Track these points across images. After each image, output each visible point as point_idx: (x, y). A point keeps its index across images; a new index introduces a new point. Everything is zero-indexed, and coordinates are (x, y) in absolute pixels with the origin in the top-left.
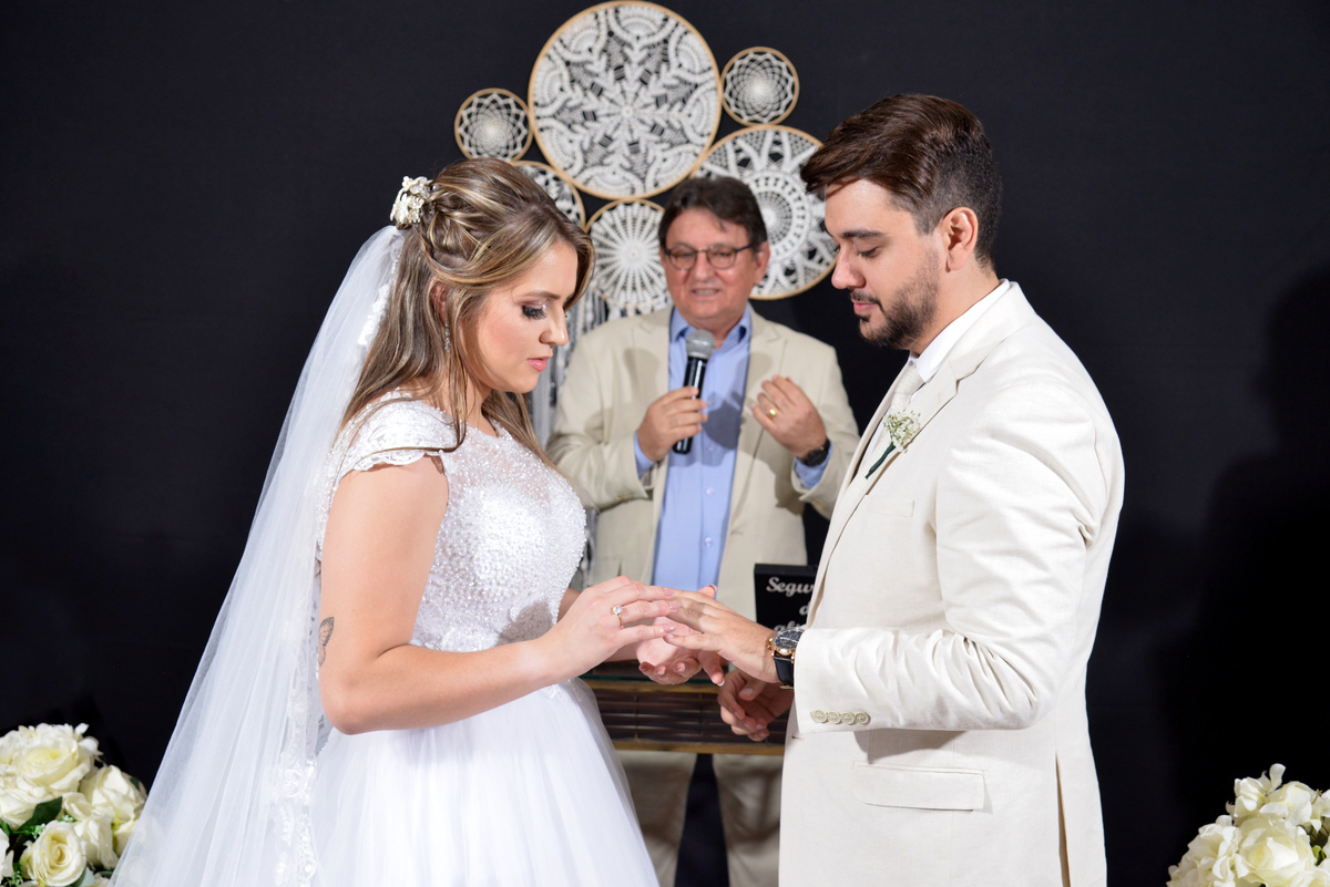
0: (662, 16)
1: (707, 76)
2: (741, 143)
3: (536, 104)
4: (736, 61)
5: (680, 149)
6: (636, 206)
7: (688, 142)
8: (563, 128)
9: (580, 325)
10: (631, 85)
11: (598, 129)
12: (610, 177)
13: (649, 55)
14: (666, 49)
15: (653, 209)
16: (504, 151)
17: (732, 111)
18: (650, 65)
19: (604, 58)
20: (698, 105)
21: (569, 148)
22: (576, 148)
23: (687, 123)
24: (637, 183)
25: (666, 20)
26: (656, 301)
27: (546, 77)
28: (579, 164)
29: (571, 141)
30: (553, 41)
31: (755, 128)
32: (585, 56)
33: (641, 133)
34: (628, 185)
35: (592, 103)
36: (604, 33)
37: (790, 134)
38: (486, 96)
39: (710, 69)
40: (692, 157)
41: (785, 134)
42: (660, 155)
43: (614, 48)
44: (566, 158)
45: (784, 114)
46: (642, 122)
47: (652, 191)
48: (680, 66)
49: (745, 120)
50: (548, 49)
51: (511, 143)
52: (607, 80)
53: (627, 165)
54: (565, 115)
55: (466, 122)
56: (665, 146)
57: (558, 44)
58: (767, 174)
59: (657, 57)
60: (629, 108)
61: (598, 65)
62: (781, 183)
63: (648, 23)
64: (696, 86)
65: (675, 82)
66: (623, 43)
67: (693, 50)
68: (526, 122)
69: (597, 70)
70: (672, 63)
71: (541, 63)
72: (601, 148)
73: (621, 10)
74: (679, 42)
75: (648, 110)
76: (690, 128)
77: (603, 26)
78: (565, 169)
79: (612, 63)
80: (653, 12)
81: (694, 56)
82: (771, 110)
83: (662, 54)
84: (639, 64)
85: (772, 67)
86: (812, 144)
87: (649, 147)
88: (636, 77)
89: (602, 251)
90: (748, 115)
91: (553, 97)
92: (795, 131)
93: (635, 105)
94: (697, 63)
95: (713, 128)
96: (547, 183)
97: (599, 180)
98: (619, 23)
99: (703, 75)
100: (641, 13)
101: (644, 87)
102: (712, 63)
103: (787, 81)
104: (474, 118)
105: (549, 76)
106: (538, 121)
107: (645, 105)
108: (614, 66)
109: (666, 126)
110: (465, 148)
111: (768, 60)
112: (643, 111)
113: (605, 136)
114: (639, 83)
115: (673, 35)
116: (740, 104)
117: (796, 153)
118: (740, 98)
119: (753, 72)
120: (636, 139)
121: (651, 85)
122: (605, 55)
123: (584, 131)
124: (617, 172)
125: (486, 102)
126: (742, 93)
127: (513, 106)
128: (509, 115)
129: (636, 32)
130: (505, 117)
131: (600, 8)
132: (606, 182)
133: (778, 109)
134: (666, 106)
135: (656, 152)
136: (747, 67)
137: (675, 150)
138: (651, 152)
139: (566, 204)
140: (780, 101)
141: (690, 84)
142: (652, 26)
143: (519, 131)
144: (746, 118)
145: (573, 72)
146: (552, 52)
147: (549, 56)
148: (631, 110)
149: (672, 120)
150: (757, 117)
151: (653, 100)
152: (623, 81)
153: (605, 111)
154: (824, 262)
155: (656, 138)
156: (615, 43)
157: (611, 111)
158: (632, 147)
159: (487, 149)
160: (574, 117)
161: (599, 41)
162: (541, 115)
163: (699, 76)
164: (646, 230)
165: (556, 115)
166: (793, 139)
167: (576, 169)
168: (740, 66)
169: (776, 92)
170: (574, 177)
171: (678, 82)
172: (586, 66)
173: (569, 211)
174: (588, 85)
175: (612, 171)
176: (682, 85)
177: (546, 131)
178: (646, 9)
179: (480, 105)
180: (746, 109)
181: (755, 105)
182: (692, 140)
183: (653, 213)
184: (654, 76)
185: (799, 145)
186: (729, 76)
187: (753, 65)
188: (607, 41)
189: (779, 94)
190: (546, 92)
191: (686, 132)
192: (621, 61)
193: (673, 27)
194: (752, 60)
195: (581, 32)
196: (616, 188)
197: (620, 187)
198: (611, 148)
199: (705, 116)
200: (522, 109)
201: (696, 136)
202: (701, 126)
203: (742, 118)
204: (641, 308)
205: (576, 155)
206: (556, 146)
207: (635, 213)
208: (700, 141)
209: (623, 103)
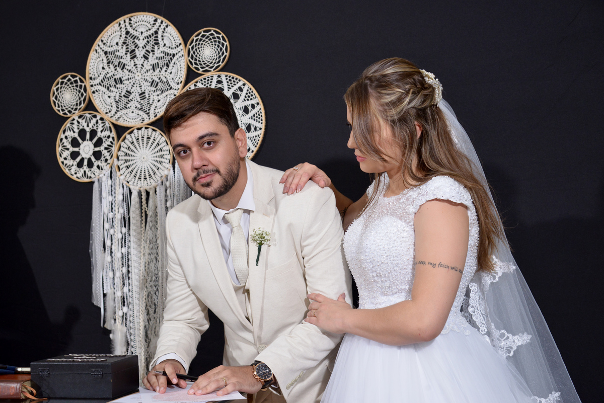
0: (154, 19)
1: (179, 49)
3: (91, 78)
4: (194, 37)
5: (166, 93)
6: (143, 129)
7: (171, 88)
8: (105, 90)
10: (139, 61)
11: (123, 88)
12: (131, 115)
13: (148, 42)
14: (157, 37)
15: (153, 130)
16: (75, 107)
17: (192, 67)
18: (149, 48)
19: (125, 47)
20: (175, 66)
21: (109, 101)
22: (112, 100)
23: (169, 77)
24: (145, 116)
25: (156, 20)
27: (95, 62)
28: (114, 109)
29: (109, 97)
30: (98, 41)
31: (207, 75)
32: (115, 47)
34: (140, 118)
35: (120, 74)
36: (124, 33)
37: (226, 76)
38: (64, 78)
39: (180, 44)
41: (223, 75)
42: (156, 98)
43: (130, 40)
44: (108, 107)
45: (222, 65)
46: (146, 80)
47: (153, 119)
48: (165, 45)
50: (95, 47)
51: (78, 102)
52: (127, 60)
53: (139, 106)
54: (105, 83)
55: (56, 93)
56: (159, 92)
57: (100, 43)
59: (152, 42)
60: (139, 74)
61: (122, 52)
63: (146, 23)
64: (174, 55)
65: (162, 55)
66: (135, 37)
67: (171, 35)
68: (85, 90)
69: (121, 55)
70: (160, 45)
71: (92, 55)
72: (125, 99)
73: (132, 19)
74: (163, 32)
75: (149, 74)
76: (172, 80)
77: (123, 30)
78: (107, 113)
79: (129, 49)
80: (149, 17)
81: (172, 38)
82: (215, 63)
83: (155, 40)
84: (143, 48)
85: (214, 38)
86: (239, 80)
87: (150, 95)
88: (142, 55)
89: (127, 158)
90: (202, 68)
91: (99, 73)
92: (229, 74)
93: (142, 72)
94: (173, 42)
95: (183, 79)
96: (97, 122)
97: (125, 118)
98: (131, 26)
99: (177, 48)
100: (143, 19)
101: (146, 61)
102: (181, 41)
103: (223, 45)
104: (59, 91)
105: (97, 62)
106: (92, 88)
107: (147, 71)
108: (130, 51)
109: (159, 81)
110: (56, 108)
111: (212, 34)
112: (147, 74)
113: (127, 91)
114: (143, 59)
115: (160, 29)
116: (198, 62)
117: (230, 87)
118: (198, 59)
119: (204, 43)
120: (143, 91)
121: (149, 60)
122: (125, 46)
123: (116, 90)
124: (134, 111)
125: (65, 81)
126: (198, 56)
127: (79, 81)
128: (77, 86)
129: (140, 30)
130: (75, 88)
131: (121, 20)
132: (129, 118)
133: (219, 62)
134: (158, 70)
135: (154, 97)
136: (201, 40)
137: (164, 94)
138: (151, 97)
139: (107, 133)
140: (220, 57)
141: (171, 55)
142: (149, 25)
143: (82, 95)
144: (201, 70)
145: (109, 57)
146: (97, 48)
147: (96, 50)
148: (140, 74)
149: (162, 77)
150: (207, 68)
151: (151, 67)
152: (135, 59)
153: (127, 78)
154: (251, 151)
155: (154, 89)
156: (129, 38)
157: (129, 77)
158: (141, 96)
159: (67, 107)
160: (110, 83)
161: (121, 38)
162: (94, 84)
163: (175, 50)
164: (150, 144)
165: (101, 83)
166: (229, 79)
167: (113, 112)
168: (197, 40)
169: (217, 52)
170: (111, 117)
171: (164, 55)
172: (115, 53)
173: (109, 137)
174: (117, 64)
175: (131, 111)
176: (166, 56)
177: (96, 93)
178: (145, 16)
179: (62, 83)
180: (201, 65)
181: (206, 62)
182: (173, 87)
183: (154, 133)
184: (151, 53)
185: (232, 82)
186: (190, 47)
187: (204, 39)
188: (126, 37)
189: (219, 53)
190: (95, 71)
191: (170, 82)
192: (133, 47)
193: (160, 24)
194: (203, 36)
195: (112, 35)
196: (134, 121)
197: (136, 120)
198: (130, 98)
199: (179, 72)
200: (83, 82)
201: (175, 84)
202: (177, 78)
203: (199, 70)
204: (149, 191)
205: (112, 104)
206: (102, 101)
207: (143, 134)
208: (177, 87)
209: (135, 71)
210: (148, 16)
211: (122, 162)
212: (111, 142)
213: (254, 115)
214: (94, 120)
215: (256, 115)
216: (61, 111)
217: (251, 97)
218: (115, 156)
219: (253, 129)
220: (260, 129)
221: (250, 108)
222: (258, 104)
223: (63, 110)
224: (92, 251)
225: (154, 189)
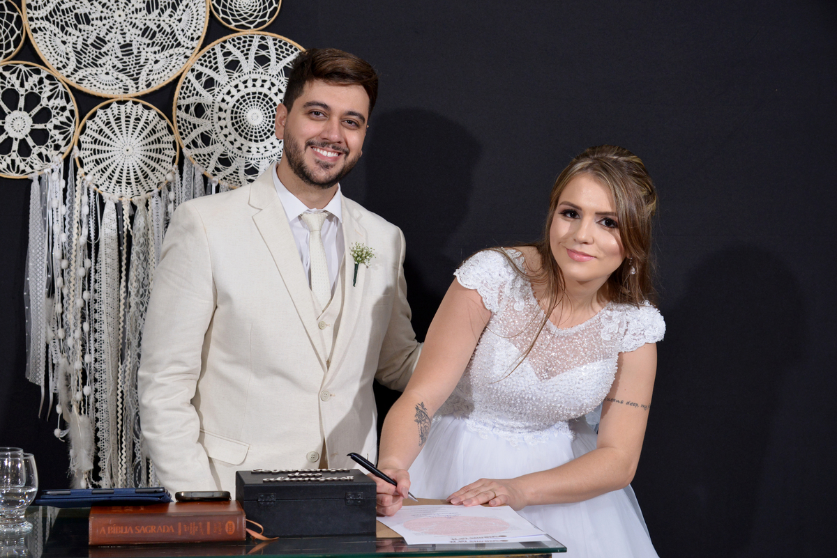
2: (229, 46)
3: (29, 6)
5: (171, 51)
6: (130, 104)
7: (179, 45)
8: (57, 30)
9: (76, 219)
11: (91, 32)
12: (103, 77)
15: (145, 107)
17: (220, 17)
20: (187, 9)
21: (62, 48)
22: (69, 48)
23: (177, 27)
24: (130, 83)
26: (149, 194)
28: (72, 64)
29: (64, 43)
31: (243, 33)
33: (133, 35)
34: (121, 85)
35: (84, 7)
37: (275, 40)
40: (182, 58)
41: (270, 37)
42: (152, 57)
44: (60, 59)
45: (269, 21)
46: (134, 25)
47: (144, 89)
49: (233, 26)
51: (4, 43)
53: (120, 66)
54: (58, 18)
56: (157, 48)
58: (254, 76)
60: (120, 12)
62: (267, 85)
68: (19, 22)
72: (95, 50)
75: (140, 15)
76: (181, 33)
78: (59, 69)
82: (257, 17)
86: (295, 48)
87: (141, 50)
89: (97, 147)
90: (236, 21)
92: (280, 37)
93: (126, 10)
95: (202, 32)
96: (41, 81)
97: (92, 80)
106: (31, 23)
107: (136, 10)
109: (157, 30)
112: (135, 15)
113: (98, 38)
116: (228, 11)
117: (281, 57)
118: (228, 5)
120: (128, 42)
123: (78, 33)
124: (110, 72)
128: (2, 16)
132: (100, 82)
133: (264, 16)
134: (157, 12)
135: (148, 55)
137: (166, 53)
138: (143, 54)
139: (61, 102)
140: (265, 8)
143: (12, 32)
144: (234, 24)
148: (123, 14)
149: (163, 24)
150: (243, 23)
153: (98, 15)
155: (148, 41)
157: (103, 15)
158: (124, 49)
160: (67, 20)
162: (34, 17)
164: (139, 128)
165: (49, 17)
166: (279, 44)
167: (70, 69)
170: (68, 76)
173: (63, 109)
175: (105, 71)
177: (39, 32)
180: (233, 15)
181: (242, 12)
182: (182, 43)
183: (146, 112)
185: (284, 50)
189: (264, 3)
191: (177, 35)
196: (110, 88)
197: (114, 87)
198: (104, 50)
199: (195, 21)
200: (15, 11)
201: (186, 40)
202: (191, 31)
203: (230, 23)
204: (135, 203)
205: (70, 56)
206: (50, 47)
207: (128, 111)
208: (190, 44)
209: (115, 7)
211: (88, 153)
212: (68, 118)
214: (36, 78)
218: (74, 140)
224: (28, 295)
225: (145, 201)
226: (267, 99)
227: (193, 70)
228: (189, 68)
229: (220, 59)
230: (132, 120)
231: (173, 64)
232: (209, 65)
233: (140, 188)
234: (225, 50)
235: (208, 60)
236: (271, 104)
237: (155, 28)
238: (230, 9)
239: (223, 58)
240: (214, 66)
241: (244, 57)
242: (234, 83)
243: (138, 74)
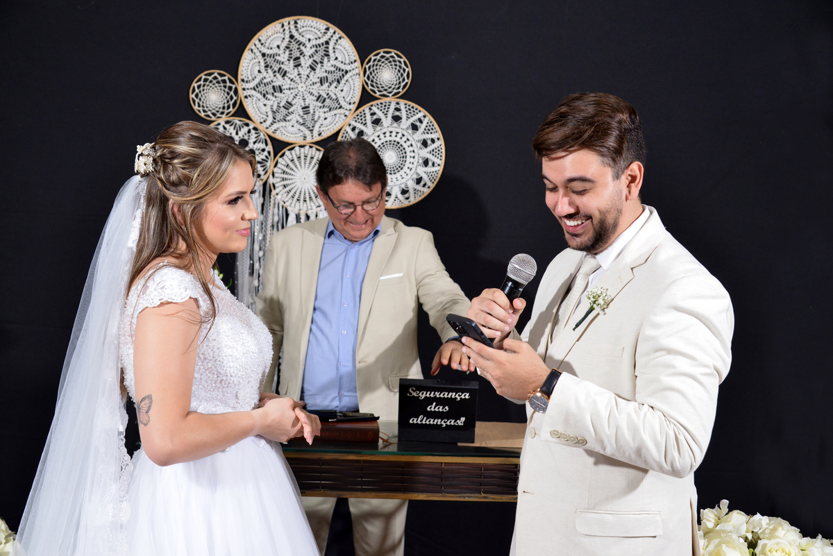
0: (325, 27)
1: (353, 66)
2: (375, 109)
3: (243, 80)
4: (372, 57)
5: (336, 112)
6: (307, 147)
7: (341, 107)
8: (260, 97)
9: (269, 224)
10: (305, 71)
11: (283, 98)
12: (290, 129)
13: (316, 51)
14: (328, 48)
15: (317, 150)
16: (221, 110)
17: (369, 88)
18: (318, 58)
19: (287, 52)
20: (347, 83)
21: (264, 109)
22: (268, 109)
23: (340, 95)
24: (308, 133)
25: (327, 29)
26: (319, 208)
27: (249, 64)
28: (270, 120)
29: (265, 105)
30: (255, 40)
31: (384, 100)
32: (275, 51)
33: (311, 101)
34: (301, 134)
35: (279, 81)
36: (287, 36)
37: (406, 104)
38: (210, 74)
39: (355, 61)
40: (343, 116)
41: (402, 103)
42: (323, 116)
43: (294, 46)
44: (262, 116)
45: (402, 92)
46: (311, 94)
47: (317, 138)
48: (336, 59)
49: (378, 94)
50: (251, 45)
51: (226, 105)
52: (289, 66)
53: (301, 121)
54: (261, 88)
55: (197, 91)
56: (326, 109)
57: (257, 42)
58: (391, 129)
59: (321, 53)
60: (303, 85)
61: (284, 57)
62: (400, 135)
63: (315, 30)
64: (347, 72)
65: (333, 69)
66: (300, 43)
67: (345, 49)
68: (236, 92)
69: (282, 60)
70: (331, 57)
71: (247, 55)
72: (285, 110)
73: (299, 22)
74: (335, 44)
75: (315, 87)
76: (342, 99)
77: (287, 32)
78: (261, 123)
79: (292, 56)
80: (321, 24)
81: (345, 53)
82: (394, 89)
83: (324, 51)
84: (310, 57)
85: (395, 61)
86: (420, 111)
87: (316, 110)
88: (308, 65)
89: (285, 176)
90: (380, 91)
91: (253, 76)
92: (409, 103)
93: (307, 83)
94: (347, 57)
95: (357, 99)
96: (249, 131)
97: (283, 131)
98: (297, 30)
99: (351, 65)
100: (312, 25)
101: (313, 72)
102: (357, 58)
103: (404, 70)
104: (202, 88)
105: (252, 63)
106: (244, 92)
107: (313, 83)
108: (293, 57)
109: (327, 97)
110: (196, 108)
111: (392, 57)
112: (312, 87)
113: (287, 102)
114: (309, 69)
115: (332, 39)
116: (374, 84)
117: (409, 116)
118: (375, 80)
119: (383, 64)
120: (307, 105)
121: (317, 71)
122: (288, 50)
123: (274, 99)
124: (295, 126)
125: (210, 78)
126: (375, 77)
127: (228, 81)
128: (225, 87)
129: (308, 36)
130: (223, 88)
131: (285, 21)
132: (287, 132)
133: (399, 88)
134: (327, 84)
135: (320, 114)
136: (379, 61)
137: (333, 113)
138: (317, 114)
139: (262, 146)
140: (400, 83)
141: (343, 70)
142: (319, 33)
143: (232, 98)
144: (378, 93)
145: (267, 60)
146: (253, 47)
147: (252, 50)
148: (304, 86)
149: (330, 93)
150: (385, 93)
151: (319, 80)
152: (299, 68)
153: (288, 86)
154: (427, 186)
155: (320, 104)
156: (294, 43)
157: (291, 87)
158: (305, 110)
159: (210, 109)
160: (267, 90)
161: (284, 41)
162: (246, 88)
163: (348, 66)
165: (256, 88)
166: (408, 107)
167: (268, 123)
168: (375, 60)
169: (397, 77)
170: (267, 128)
171: (335, 69)
172: (275, 57)
173: (263, 150)
174: (277, 70)
175: (291, 125)
176: (338, 71)
177: (249, 98)
178: (315, 22)
179: (206, 80)
180: (378, 87)
181: (384, 85)
182: (343, 106)
183: (318, 152)
184: (320, 65)
185: (412, 111)
186: (367, 66)
187: (383, 60)
188: (290, 41)
189: (399, 79)
190: (249, 73)
191: (340, 101)
192: (298, 55)
193: (332, 34)
194: (382, 57)
195: (272, 35)
196: (294, 136)
197: (297, 135)
198: (291, 110)
199: (352, 91)
200: (233, 83)
201: (346, 104)
202: (349, 98)
203: (375, 93)
204: (309, 214)
205: (268, 114)
206: (255, 108)
207: (306, 152)
208: (348, 107)
209: (299, 81)
210: (319, 23)
211: (279, 180)
212: (266, 157)
213: (433, 151)
214: (245, 129)
215: (435, 151)
216: (202, 111)
217: (431, 131)
218: (270, 172)
219: (430, 164)
220: (439, 165)
221: (429, 142)
222: (438, 139)
223: (204, 111)
224: (237, 274)
225: (315, 214)
226: (399, 145)
227: (350, 125)
228: (347, 123)
229: (368, 117)
230: (308, 158)
231: (336, 120)
232: (361, 122)
233: (312, 204)
234: (372, 112)
235: (360, 118)
236: (402, 148)
237: (325, 96)
238: (376, 83)
239: (370, 117)
240: (364, 122)
241: (384, 116)
242: (377, 134)
243: (313, 127)
